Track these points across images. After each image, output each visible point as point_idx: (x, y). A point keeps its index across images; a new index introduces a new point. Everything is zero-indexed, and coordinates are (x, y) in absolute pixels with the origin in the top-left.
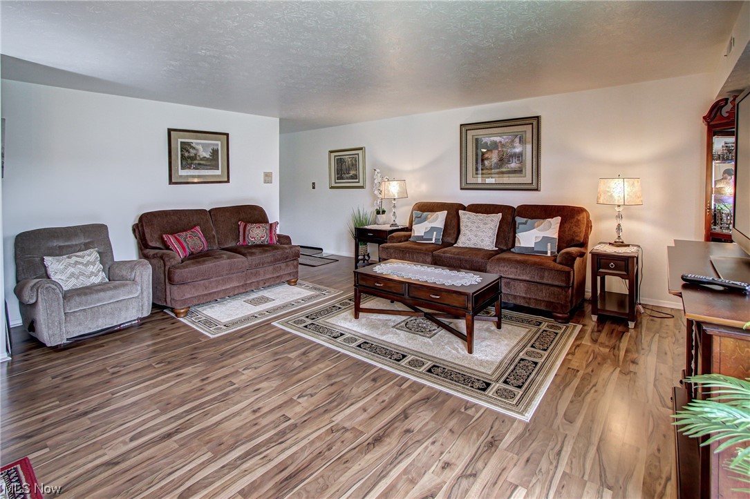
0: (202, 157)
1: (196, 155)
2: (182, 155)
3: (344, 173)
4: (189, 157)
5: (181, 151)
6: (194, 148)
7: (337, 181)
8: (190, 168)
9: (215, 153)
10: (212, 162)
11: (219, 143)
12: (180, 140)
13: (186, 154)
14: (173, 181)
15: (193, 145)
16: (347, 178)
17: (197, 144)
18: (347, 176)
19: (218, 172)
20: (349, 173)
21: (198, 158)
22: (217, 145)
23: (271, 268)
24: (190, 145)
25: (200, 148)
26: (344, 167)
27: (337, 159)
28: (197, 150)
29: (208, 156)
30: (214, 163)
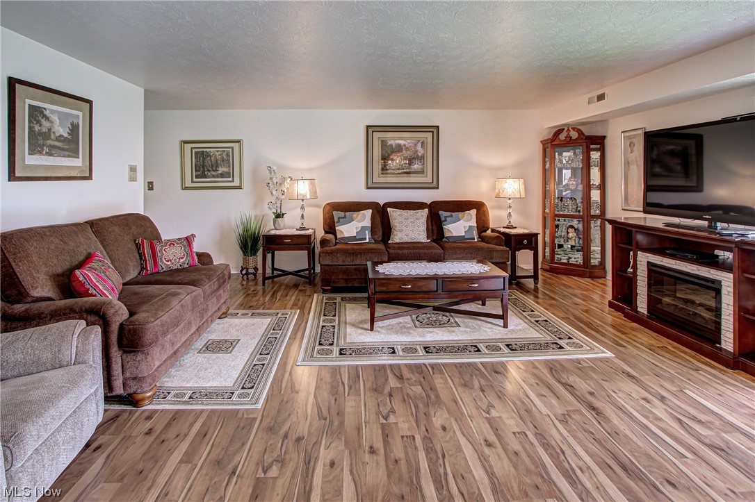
0: (57, 134)
1: (50, 130)
2: (30, 128)
3: (209, 171)
4: (40, 133)
5: (30, 121)
6: (47, 118)
7: (195, 180)
8: (40, 153)
9: (74, 129)
10: (70, 145)
11: (80, 114)
12: (28, 102)
13: (37, 128)
15: (47, 113)
16: (214, 176)
17: (53, 112)
18: (214, 173)
19: (78, 162)
20: (217, 170)
21: (53, 137)
22: (78, 117)
24: (42, 112)
25: (55, 118)
26: (208, 162)
27: (196, 153)
28: (52, 122)
29: (66, 135)
30: (73, 146)
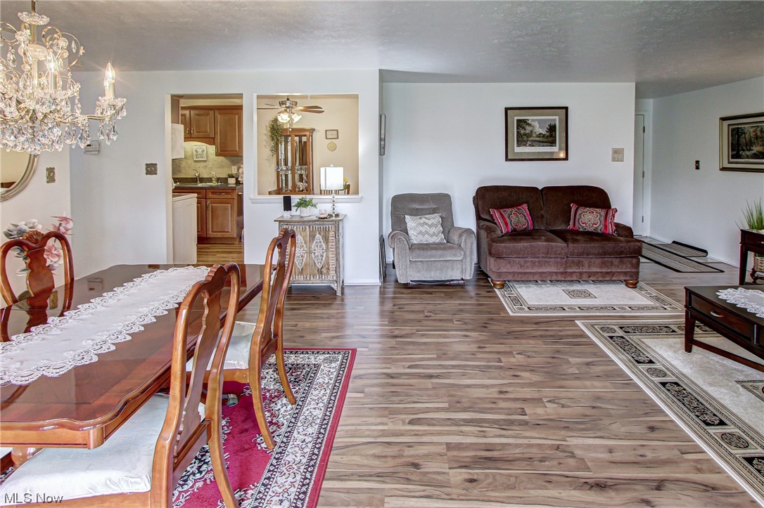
0: (538, 133)
1: (531, 131)
2: (517, 132)
3: (743, 150)
4: (525, 134)
5: (517, 128)
6: (529, 125)
7: (731, 160)
8: (525, 145)
9: (552, 129)
10: (549, 137)
11: (557, 118)
12: (516, 118)
13: (522, 132)
14: (509, 158)
15: (529, 122)
17: (533, 120)
18: (748, 153)
19: (555, 149)
20: (750, 150)
21: (534, 135)
22: (555, 120)
23: (599, 261)
24: (526, 122)
25: (536, 124)
26: (742, 140)
27: (733, 130)
28: (533, 127)
29: (544, 133)
30: (550, 139)
